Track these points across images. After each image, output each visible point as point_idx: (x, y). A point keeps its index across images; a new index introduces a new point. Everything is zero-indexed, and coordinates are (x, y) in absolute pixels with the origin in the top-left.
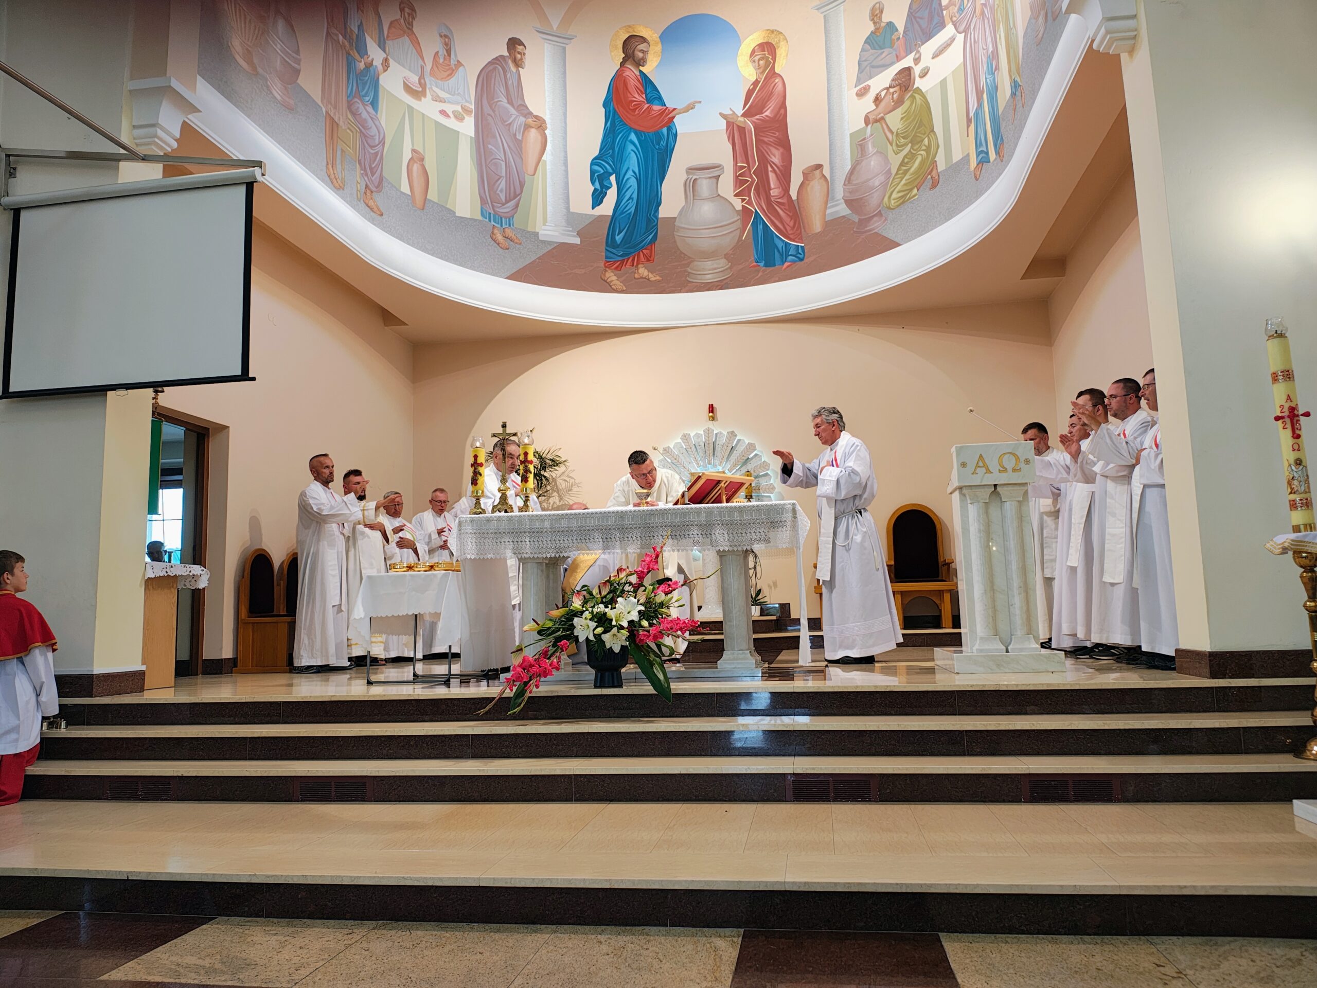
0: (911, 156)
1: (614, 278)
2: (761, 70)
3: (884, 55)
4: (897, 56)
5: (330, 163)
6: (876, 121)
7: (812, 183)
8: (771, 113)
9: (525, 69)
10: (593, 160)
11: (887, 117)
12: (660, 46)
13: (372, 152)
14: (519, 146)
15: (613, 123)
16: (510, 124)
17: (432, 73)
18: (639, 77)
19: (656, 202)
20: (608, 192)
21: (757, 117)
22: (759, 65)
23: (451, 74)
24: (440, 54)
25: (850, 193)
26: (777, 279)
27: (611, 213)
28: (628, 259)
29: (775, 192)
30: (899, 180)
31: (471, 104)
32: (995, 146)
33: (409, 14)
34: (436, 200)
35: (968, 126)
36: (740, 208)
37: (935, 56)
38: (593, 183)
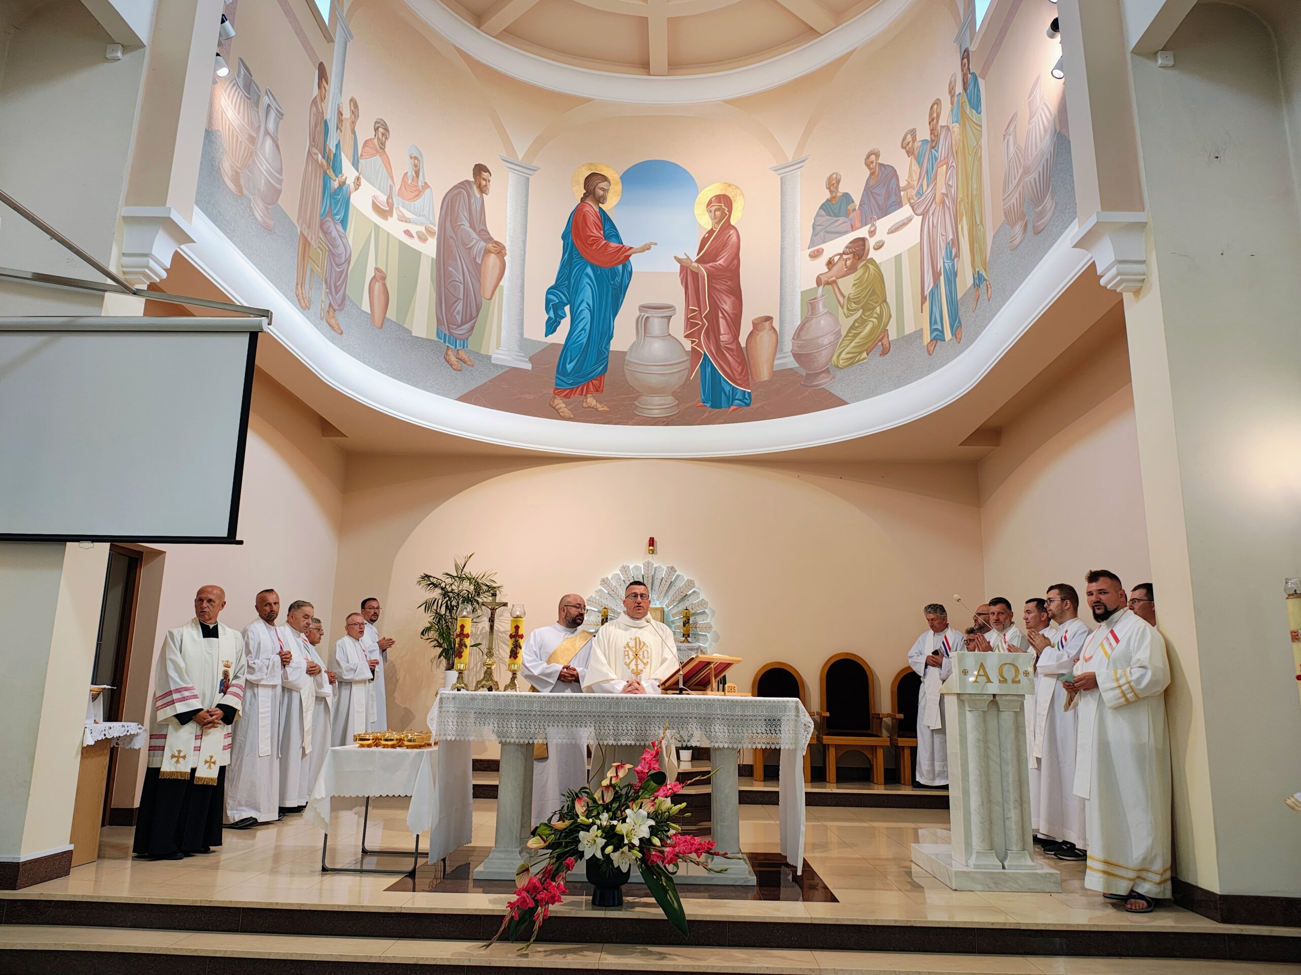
0: (862, 322)
1: (563, 405)
2: (717, 220)
3: (838, 223)
4: (852, 226)
5: (300, 282)
6: (828, 283)
7: (761, 333)
8: (724, 262)
9: (489, 195)
10: (549, 289)
11: (840, 281)
12: (620, 186)
13: (338, 270)
14: (477, 270)
15: (570, 256)
16: (470, 248)
17: (400, 194)
18: (598, 214)
19: (608, 335)
20: (562, 321)
21: (711, 264)
22: (715, 215)
23: (417, 196)
24: (409, 174)
25: (799, 347)
26: (723, 421)
27: (564, 343)
28: (578, 387)
29: (724, 337)
30: (849, 341)
31: (435, 225)
32: (952, 327)
33: (383, 135)
34: (394, 319)
35: (923, 303)
36: (690, 349)
37: (891, 232)
38: (548, 312)
